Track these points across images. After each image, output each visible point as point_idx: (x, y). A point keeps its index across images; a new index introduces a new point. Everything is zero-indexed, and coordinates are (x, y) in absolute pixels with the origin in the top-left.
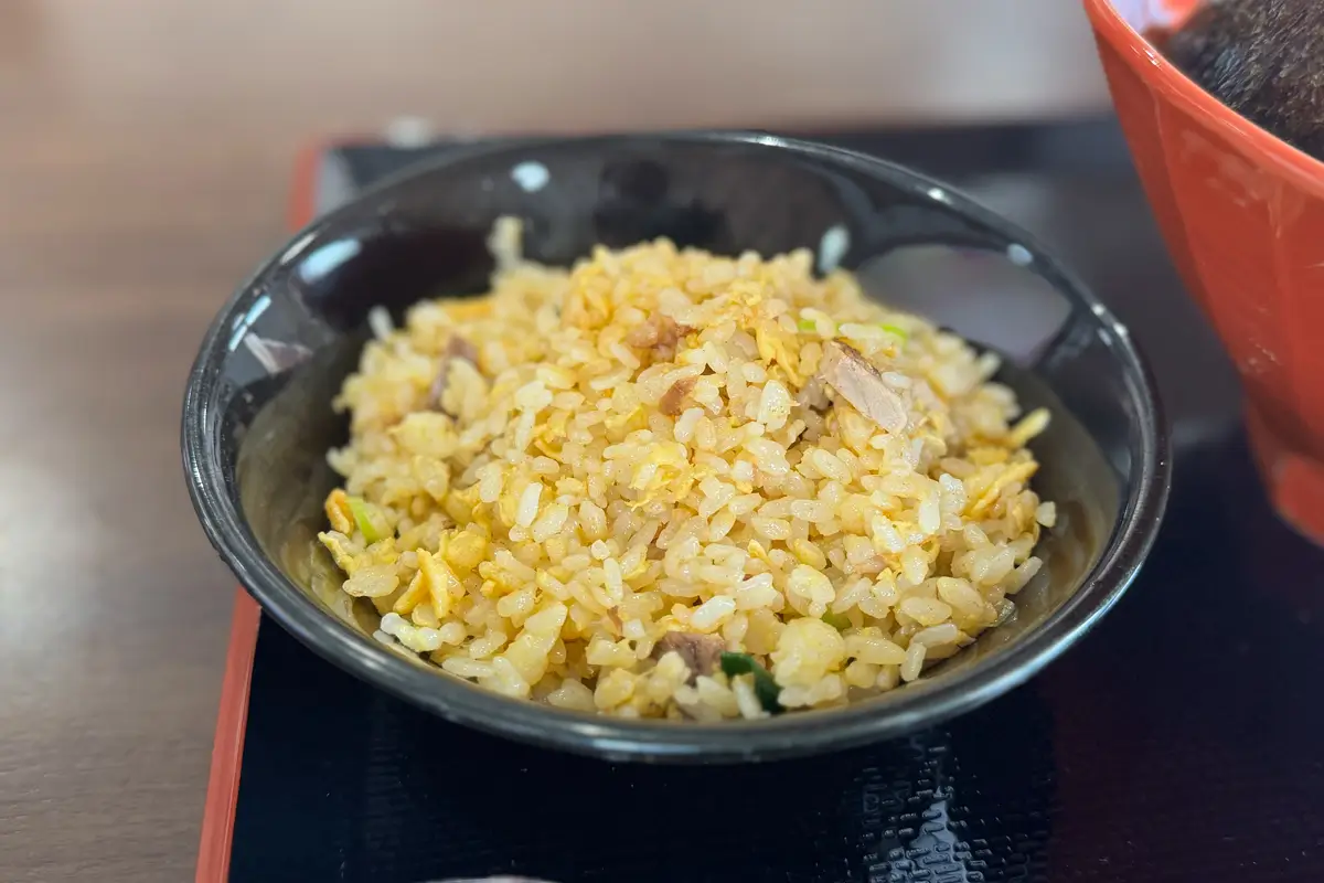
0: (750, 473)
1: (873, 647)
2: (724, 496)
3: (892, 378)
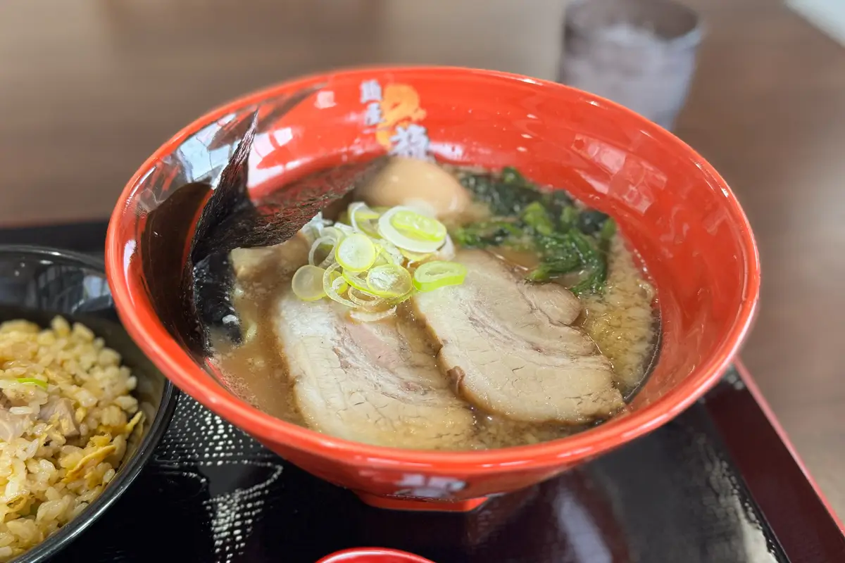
3: (16, 411)
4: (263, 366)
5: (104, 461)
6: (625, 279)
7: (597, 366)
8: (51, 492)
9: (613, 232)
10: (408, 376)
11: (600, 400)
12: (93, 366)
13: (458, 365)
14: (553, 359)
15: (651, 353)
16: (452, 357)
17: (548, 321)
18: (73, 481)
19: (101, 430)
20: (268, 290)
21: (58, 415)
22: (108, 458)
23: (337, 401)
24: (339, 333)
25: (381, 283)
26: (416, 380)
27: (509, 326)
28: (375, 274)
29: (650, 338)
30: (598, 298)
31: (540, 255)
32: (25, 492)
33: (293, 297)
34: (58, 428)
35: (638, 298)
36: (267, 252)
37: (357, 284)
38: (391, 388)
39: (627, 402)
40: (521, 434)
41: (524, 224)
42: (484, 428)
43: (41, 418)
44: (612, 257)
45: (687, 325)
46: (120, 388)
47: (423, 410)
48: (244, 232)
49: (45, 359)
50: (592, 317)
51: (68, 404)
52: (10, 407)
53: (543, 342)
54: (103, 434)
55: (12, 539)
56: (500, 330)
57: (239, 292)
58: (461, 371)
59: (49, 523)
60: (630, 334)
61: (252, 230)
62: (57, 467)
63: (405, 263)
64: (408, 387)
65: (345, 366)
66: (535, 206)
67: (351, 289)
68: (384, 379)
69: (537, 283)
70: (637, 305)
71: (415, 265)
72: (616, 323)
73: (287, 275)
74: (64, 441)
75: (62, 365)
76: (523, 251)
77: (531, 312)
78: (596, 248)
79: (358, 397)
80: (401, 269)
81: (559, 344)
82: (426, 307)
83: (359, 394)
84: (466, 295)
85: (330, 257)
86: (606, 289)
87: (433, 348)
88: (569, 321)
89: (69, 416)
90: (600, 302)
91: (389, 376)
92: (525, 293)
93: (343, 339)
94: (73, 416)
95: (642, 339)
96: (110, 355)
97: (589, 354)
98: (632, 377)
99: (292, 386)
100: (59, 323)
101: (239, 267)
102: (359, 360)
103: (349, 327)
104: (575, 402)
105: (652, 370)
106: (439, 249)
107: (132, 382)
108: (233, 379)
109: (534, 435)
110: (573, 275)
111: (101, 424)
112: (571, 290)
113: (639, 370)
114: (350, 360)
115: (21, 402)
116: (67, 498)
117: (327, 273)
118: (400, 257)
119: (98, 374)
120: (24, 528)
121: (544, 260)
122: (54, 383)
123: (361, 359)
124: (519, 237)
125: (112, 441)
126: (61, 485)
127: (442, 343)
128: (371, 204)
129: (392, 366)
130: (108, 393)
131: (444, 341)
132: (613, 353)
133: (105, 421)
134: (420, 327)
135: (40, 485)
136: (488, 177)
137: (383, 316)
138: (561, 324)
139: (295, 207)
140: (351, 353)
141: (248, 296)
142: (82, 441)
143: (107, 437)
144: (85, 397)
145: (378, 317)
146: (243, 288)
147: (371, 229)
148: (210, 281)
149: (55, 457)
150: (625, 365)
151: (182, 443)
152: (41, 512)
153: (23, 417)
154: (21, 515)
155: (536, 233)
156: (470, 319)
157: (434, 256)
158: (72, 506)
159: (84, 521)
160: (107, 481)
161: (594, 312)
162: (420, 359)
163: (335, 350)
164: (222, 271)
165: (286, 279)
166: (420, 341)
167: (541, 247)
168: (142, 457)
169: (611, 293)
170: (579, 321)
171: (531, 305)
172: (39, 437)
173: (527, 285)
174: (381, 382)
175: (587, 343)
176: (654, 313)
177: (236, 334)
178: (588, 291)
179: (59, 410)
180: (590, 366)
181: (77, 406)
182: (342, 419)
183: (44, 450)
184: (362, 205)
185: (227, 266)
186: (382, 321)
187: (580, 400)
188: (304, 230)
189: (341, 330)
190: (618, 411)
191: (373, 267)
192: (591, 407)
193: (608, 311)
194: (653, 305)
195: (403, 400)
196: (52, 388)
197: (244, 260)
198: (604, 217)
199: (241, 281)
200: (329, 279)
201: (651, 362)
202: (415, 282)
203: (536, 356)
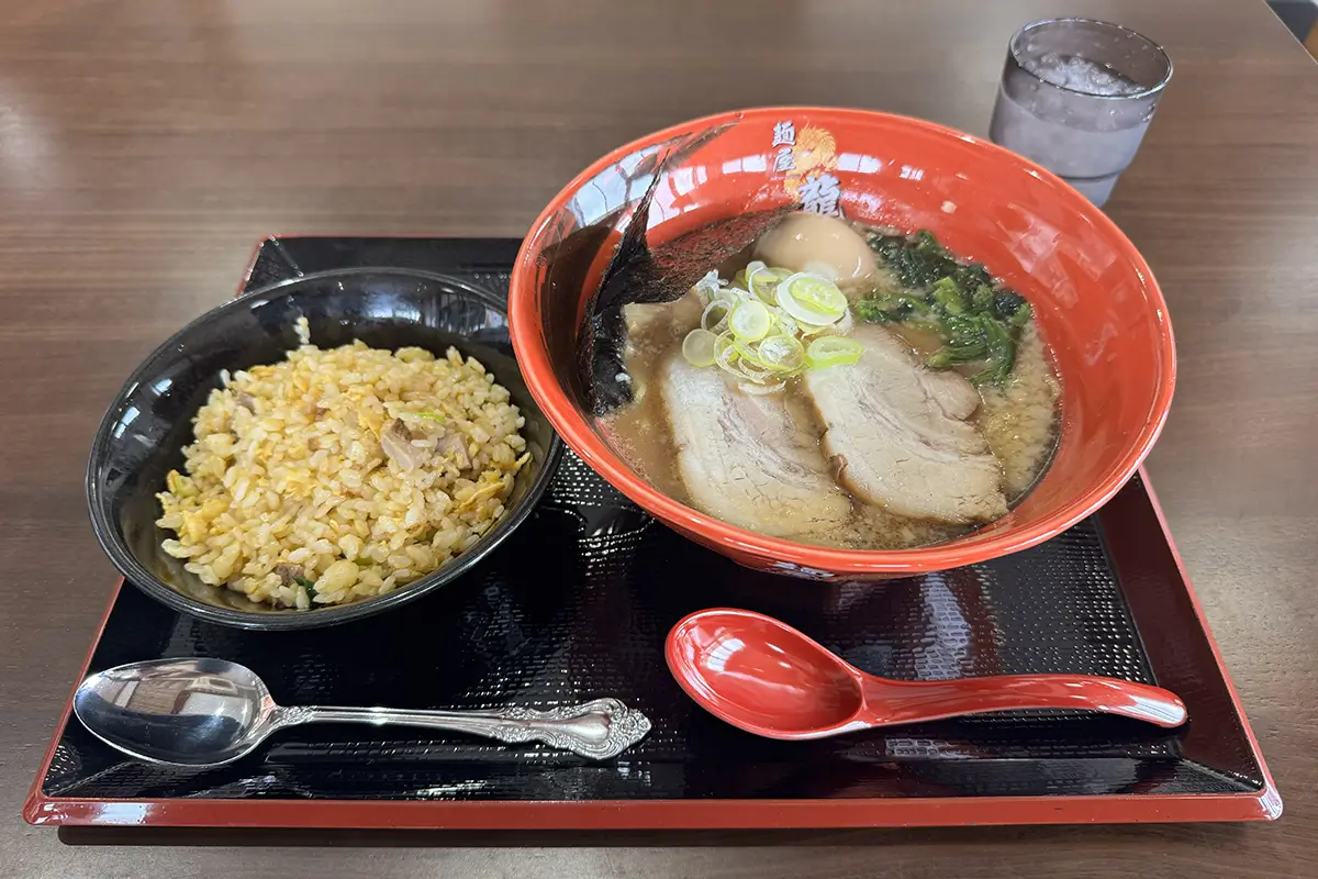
0: (338, 485)
1: (371, 577)
2: (326, 496)
3: (417, 443)
4: (648, 429)
5: (494, 497)
6: (1031, 372)
7: (987, 467)
8: (446, 522)
9: (1027, 318)
10: (792, 457)
11: (984, 503)
12: (486, 402)
13: (841, 452)
14: (940, 454)
15: (1046, 457)
16: (837, 443)
17: (941, 412)
18: (465, 512)
19: (492, 465)
20: (659, 349)
21: (453, 449)
22: (498, 494)
23: (718, 474)
24: (725, 404)
25: (772, 354)
26: (798, 461)
27: (901, 415)
28: (768, 344)
29: (1046, 441)
30: (998, 391)
31: (944, 337)
32: (423, 521)
33: (684, 360)
34: (453, 461)
35: (1041, 397)
36: (659, 308)
37: (747, 354)
38: (773, 469)
39: (1010, 509)
40: (898, 528)
41: (931, 301)
42: (860, 517)
43: (438, 451)
44: (1021, 346)
45: (1088, 434)
46: (510, 427)
47: (802, 493)
48: (637, 285)
49: (442, 391)
50: (990, 412)
51: (462, 438)
52: (411, 439)
53: (933, 436)
54: (494, 469)
55: (410, 563)
56: (890, 417)
57: (630, 349)
58: (845, 459)
59: (444, 550)
60: (1027, 436)
61: (646, 284)
62: (452, 498)
63: (799, 334)
64: (789, 468)
65: (730, 439)
66: (947, 280)
67: (741, 359)
68: (766, 457)
69: (937, 369)
70: (1040, 404)
71: (810, 338)
72: (1015, 420)
73: (678, 336)
74: (458, 474)
75: (456, 398)
76: (927, 332)
77: (925, 401)
78: (1006, 335)
79: (738, 472)
80: (794, 341)
81: (949, 440)
82: (815, 385)
83: (740, 468)
84: (859, 375)
85: (722, 321)
86: (1009, 382)
87: (819, 431)
88: (964, 415)
89: (463, 450)
90: (1000, 396)
91: (769, 453)
92: (922, 380)
93: (729, 410)
94: (467, 449)
95: (1037, 442)
96: (501, 392)
97: (979, 454)
98: (1020, 481)
99: (676, 454)
100: (452, 353)
101: (632, 322)
102: (743, 434)
103: (736, 399)
104: (957, 502)
105: (1043, 476)
106: (836, 322)
107: (521, 421)
108: (621, 439)
109: (910, 530)
110: (977, 363)
111: (491, 459)
112: (971, 381)
113: (1030, 475)
114: (734, 433)
115: (421, 435)
116: (460, 529)
117: (719, 339)
118: (795, 328)
119: (490, 411)
120: (420, 554)
121: (947, 343)
122: (449, 416)
123: (744, 433)
124: (925, 314)
125: (502, 476)
126: (455, 515)
127: (827, 426)
128: (769, 264)
129: (775, 444)
130: (498, 431)
131: (830, 424)
132: (1005, 454)
133: (496, 458)
134: (808, 406)
135: (436, 515)
136: (900, 239)
137: (771, 389)
138: (954, 417)
139: (691, 261)
140: (735, 426)
141: (639, 353)
142: (475, 473)
143: (497, 473)
144: (478, 433)
145: (765, 391)
146: (635, 345)
147: (767, 295)
148: (603, 336)
149: (449, 489)
150: (1015, 468)
151: (564, 481)
152: (437, 540)
153: (423, 449)
154: (418, 541)
155: (944, 312)
156: (860, 402)
157: (830, 329)
158: (465, 537)
159: (477, 555)
160: (497, 516)
161: (993, 406)
162: (804, 439)
163: (719, 421)
164: (615, 326)
165: (677, 339)
166: (806, 421)
167: (947, 329)
168: (531, 501)
169: (1015, 387)
170: (975, 416)
171: (925, 393)
172: (437, 469)
173: (925, 371)
174: (763, 459)
175: (979, 441)
176: (1056, 414)
177: (627, 393)
178: (991, 383)
179: (455, 443)
180: (979, 466)
181: (470, 440)
182: (722, 492)
183: (440, 481)
184: (760, 263)
185: (619, 320)
186: (770, 395)
187: (962, 500)
188: (698, 287)
189: (728, 401)
190: (1000, 516)
191: (766, 337)
192: (972, 509)
193: (1007, 407)
194: (1056, 405)
195: (783, 480)
196: (449, 421)
197: (636, 315)
198: (1022, 300)
199: (631, 338)
200: (720, 346)
201: (1042, 467)
202: (807, 357)
203: (925, 451)
